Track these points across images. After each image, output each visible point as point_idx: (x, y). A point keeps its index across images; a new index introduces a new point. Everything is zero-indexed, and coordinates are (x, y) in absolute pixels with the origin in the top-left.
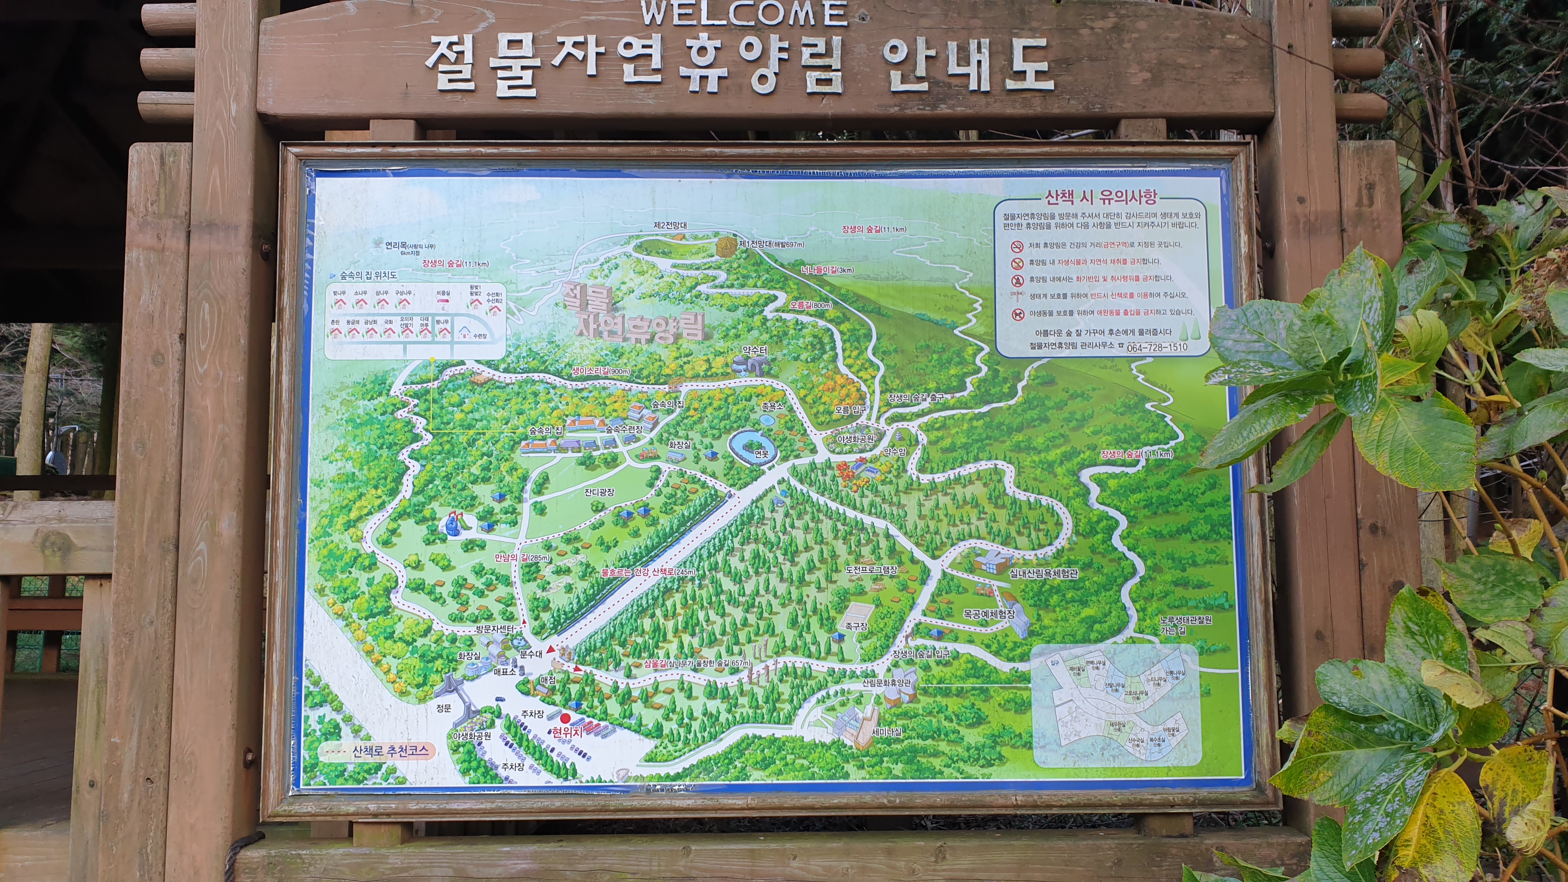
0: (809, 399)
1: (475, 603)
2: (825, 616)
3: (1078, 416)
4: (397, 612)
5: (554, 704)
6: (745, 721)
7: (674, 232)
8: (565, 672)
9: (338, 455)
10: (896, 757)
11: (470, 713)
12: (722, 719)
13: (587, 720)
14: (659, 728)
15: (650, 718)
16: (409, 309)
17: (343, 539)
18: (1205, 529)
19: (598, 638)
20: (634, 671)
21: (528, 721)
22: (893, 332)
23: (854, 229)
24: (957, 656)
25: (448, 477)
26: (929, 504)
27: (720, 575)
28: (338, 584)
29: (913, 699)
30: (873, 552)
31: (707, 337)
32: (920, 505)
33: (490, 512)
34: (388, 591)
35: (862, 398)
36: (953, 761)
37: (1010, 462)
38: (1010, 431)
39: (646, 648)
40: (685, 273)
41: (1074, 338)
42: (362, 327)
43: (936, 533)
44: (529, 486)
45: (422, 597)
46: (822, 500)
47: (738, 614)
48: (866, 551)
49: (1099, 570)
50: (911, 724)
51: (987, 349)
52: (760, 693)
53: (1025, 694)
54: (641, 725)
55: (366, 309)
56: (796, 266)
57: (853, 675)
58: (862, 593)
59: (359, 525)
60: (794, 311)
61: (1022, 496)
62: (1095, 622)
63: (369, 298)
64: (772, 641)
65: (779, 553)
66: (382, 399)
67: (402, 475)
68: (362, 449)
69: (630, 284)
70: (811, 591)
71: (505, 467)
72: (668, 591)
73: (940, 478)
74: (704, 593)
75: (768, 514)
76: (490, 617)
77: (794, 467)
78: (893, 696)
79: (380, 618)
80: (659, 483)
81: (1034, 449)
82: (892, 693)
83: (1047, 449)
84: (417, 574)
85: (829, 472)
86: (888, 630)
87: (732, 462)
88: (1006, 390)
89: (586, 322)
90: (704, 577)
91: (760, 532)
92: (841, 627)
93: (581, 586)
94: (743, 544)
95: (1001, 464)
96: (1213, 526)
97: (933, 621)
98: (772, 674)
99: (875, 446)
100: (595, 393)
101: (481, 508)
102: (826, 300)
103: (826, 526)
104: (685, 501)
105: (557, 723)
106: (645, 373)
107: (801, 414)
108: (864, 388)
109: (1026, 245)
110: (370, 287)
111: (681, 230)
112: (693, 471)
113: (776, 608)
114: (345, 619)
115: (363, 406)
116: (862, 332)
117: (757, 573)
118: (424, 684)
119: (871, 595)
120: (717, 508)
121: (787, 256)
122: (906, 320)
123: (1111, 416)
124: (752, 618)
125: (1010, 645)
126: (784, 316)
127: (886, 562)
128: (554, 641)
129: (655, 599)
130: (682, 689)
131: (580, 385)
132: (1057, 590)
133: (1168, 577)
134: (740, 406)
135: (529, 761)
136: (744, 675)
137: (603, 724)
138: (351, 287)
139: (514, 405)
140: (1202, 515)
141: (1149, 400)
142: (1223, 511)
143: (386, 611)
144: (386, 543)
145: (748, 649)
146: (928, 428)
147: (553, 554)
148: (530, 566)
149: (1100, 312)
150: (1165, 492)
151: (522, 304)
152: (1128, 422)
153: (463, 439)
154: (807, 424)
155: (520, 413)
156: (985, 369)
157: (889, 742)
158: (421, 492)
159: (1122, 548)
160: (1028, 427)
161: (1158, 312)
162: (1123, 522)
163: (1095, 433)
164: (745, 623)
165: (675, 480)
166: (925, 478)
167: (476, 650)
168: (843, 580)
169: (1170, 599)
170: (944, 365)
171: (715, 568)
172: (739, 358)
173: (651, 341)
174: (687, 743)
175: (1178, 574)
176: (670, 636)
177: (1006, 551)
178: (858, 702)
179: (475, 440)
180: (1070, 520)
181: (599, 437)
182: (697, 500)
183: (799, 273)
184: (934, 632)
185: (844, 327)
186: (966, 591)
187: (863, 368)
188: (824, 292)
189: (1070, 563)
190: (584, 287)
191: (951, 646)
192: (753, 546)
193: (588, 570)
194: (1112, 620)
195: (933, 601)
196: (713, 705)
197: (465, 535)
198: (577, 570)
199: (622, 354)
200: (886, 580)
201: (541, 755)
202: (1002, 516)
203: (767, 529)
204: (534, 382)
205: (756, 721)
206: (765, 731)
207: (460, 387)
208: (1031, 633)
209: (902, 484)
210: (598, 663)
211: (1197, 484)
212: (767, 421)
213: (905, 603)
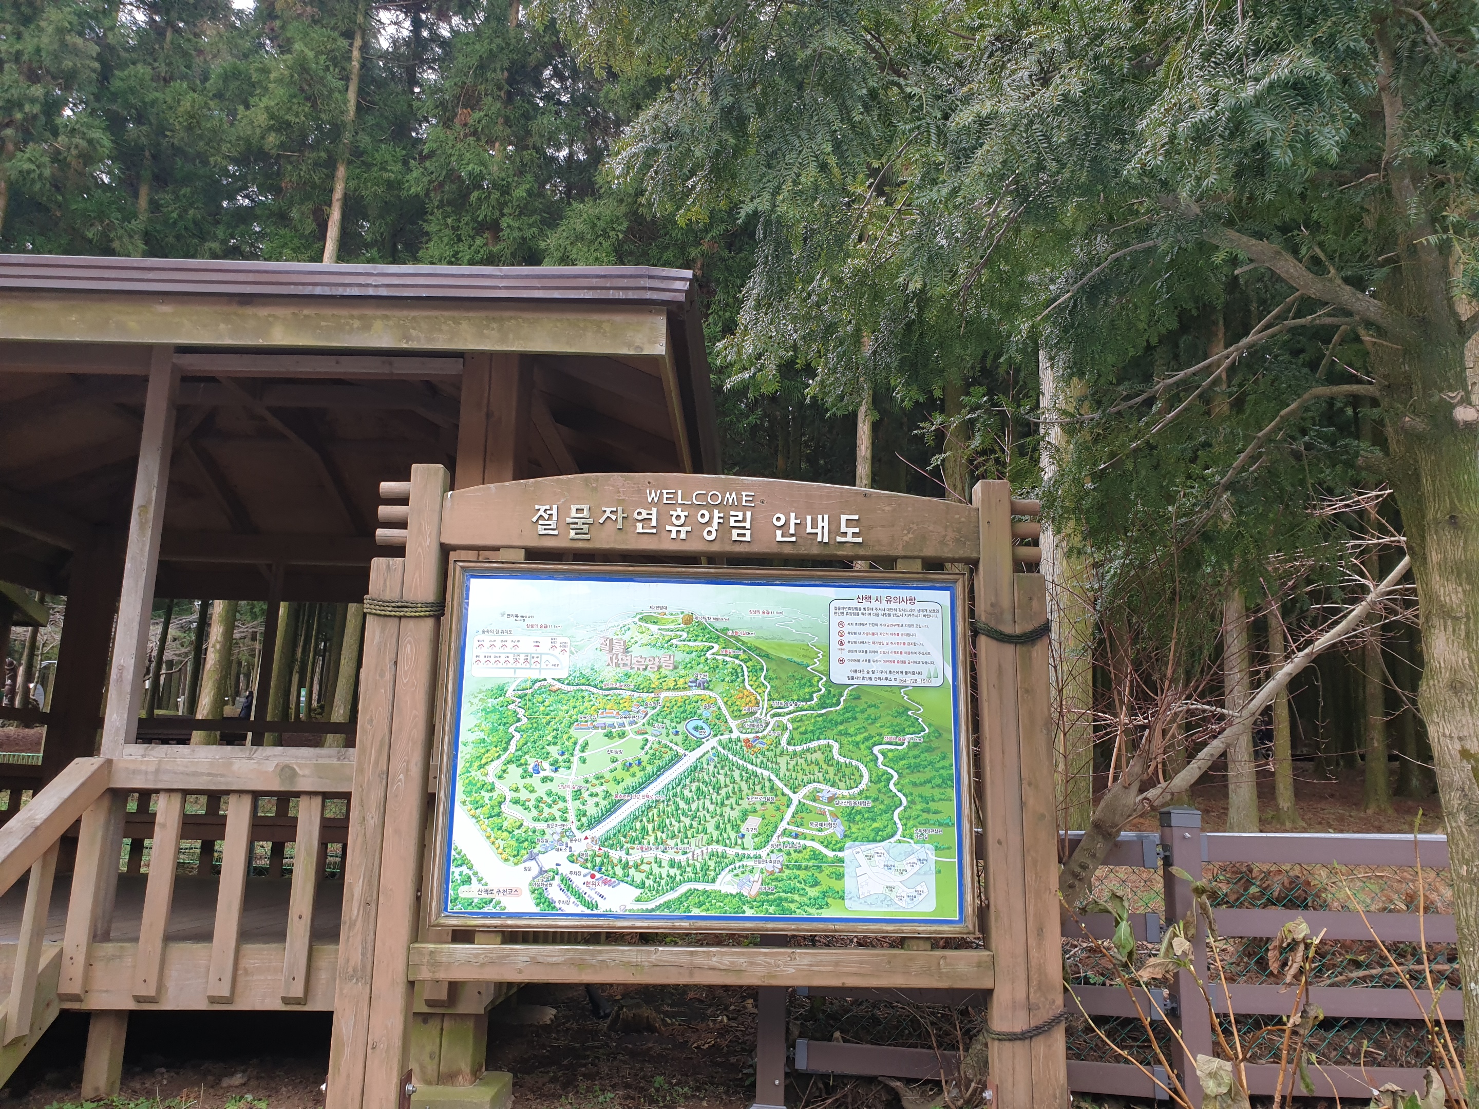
0: (729, 703)
1: (547, 811)
2: (735, 823)
3: (873, 717)
4: (504, 815)
5: (587, 868)
6: (690, 880)
7: (660, 611)
8: (593, 851)
9: (476, 729)
10: (771, 903)
11: (542, 872)
12: (677, 879)
13: (605, 877)
14: (643, 883)
15: (639, 877)
16: (518, 650)
17: (476, 774)
18: (939, 781)
19: (612, 833)
20: (631, 851)
21: (573, 877)
22: (775, 668)
23: (755, 612)
24: (805, 847)
25: (535, 742)
26: (793, 763)
27: (678, 799)
28: (473, 799)
29: (781, 871)
30: (762, 789)
31: (675, 668)
32: (788, 763)
33: (557, 762)
34: (500, 804)
35: (758, 703)
36: (801, 905)
37: (836, 741)
38: (837, 724)
39: (637, 838)
40: (665, 633)
41: (871, 675)
42: (492, 660)
43: (796, 779)
44: (578, 747)
45: (518, 807)
46: (735, 759)
47: (687, 821)
48: (758, 788)
49: (882, 802)
50: (780, 884)
51: (825, 679)
52: (698, 866)
53: (841, 870)
54: (633, 881)
55: (495, 650)
56: (724, 630)
57: (749, 857)
58: (755, 811)
59: (486, 767)
60: (722, 655)
61: (842, 760)
62: (879, 831)
63: (498, 644)
64: (705, 837)
65: (710, 788)
66: (502, 698)
67: (510, 740)
68: (489, 726)
69: (636, 639)
70: (727, 810)
71: (565, 736)
72: (650, 807)
73: (799, 748)
74: (669, 809)
75: (705, 766)
76: (554, 819)
77: (720, 740)
78: (771, 869)
79: (495, 818)
80: (647, 748)
81: (849, 734)
82: (770, 867)
83: (856, 734)
84: (516, 795)
85: (739, 744)
86: (768, 832)
87: (687, 737)
88: (834, 701)
89: (611, 658)
90: (669, 800)
91: (701, 776)
92: (743, 830)
93: (603, 803)
94: (691, 782)
95: (831, 742)
96: (943, 780)
97: (793, 828)
98: (705, 855)
99: (764, 730)
100: (615, 697)
101: (551, 759)
102: (740, 649)
103: (736, 774)
104: (661, 758)
105: (588, 878)
106: (642, 687)
107: (724, 710)
108: (759, 698)
109: (846, 624)
110: (498, 638)
111: (664, 610)
112: (665, 741)
113: (708, 818)
114: (476, 818)
115: (491, 702)
116: (759, 667)
117: (698, 799)
118: (517, 855)
119: (760, 812)
120: (678, 762)
121: (719, 625)
122: (782, 662)
123: (890, 717)
124: (695, 824)
125: (834, 842)
126: (717, 657)
127: (768, 794)
128: (588, 833)
129: (643, 812)
130: (656, 862)
131: (607, 693)
132: (859, 812)
133: (919, 807)
134: (692, 706)
135: (573, 899)
136: (690, 855)
137: (613, 880)
138: (487, 638)
139: (571, 703)
140: (938, 774)
141: (910, 710)
142: (949, 772)
143: (499, 815)
144: (500, 777)
145: (692, 841)
146: (793, 721)
147: (589, 785)
148: (577, 792)
149: (884, 661)
150: (918, 760)
151: (578, 649)
152: (899, 721)
153: (544, 721)
154: (728, 717)
155: (574, 707)
156: (823, 689)
157: (767, 894)
158: (520, 749)
159: (895, 790)
160: (846, 722)
161: (915, 662)
162: (896, 776)
163: (881, 727)
164: (691, 827)
165: (656, 746)
166: (791, 748)
167: (546, 837)
168: (745, 804)
169: (919, 819)
170: (802, 686)
171: (675, 795)
172: (692, 680)
173: (645, 669)
174: (658, 892)
175: (925, 805)
176: (650, 832)
177: (833, 790)
178: (751, 872)
179: (550, 722)
180: (867, 774)
181: (616, 721)
182: (667, 757)
183: (726, 634)
184: (793, 834)
185: (749, 664)
186: (811, 811)
187: (759, 686)
188: (739, 645)
189: (867, 798)
190: (611, 640)
191: (802, 842)
192: (697, 784)
193: (607, 795)
194: (889, 830)
195: (793, 817)
196: (672, 872)
197: (542, 774)
198: (601, 795)
199: (630, 676)
200: (768, 805)
201: (579, 896)
202: (831, 770)
203: (705, 774)
204: (582, 691)
205: (695, 881)
206: (701, 886)
207: (543, 693)
208: (845, 836)
209: (778, 752)
210: (611, 846)
211: (935, 756)
212: (706, 714)
213: (778, 818)
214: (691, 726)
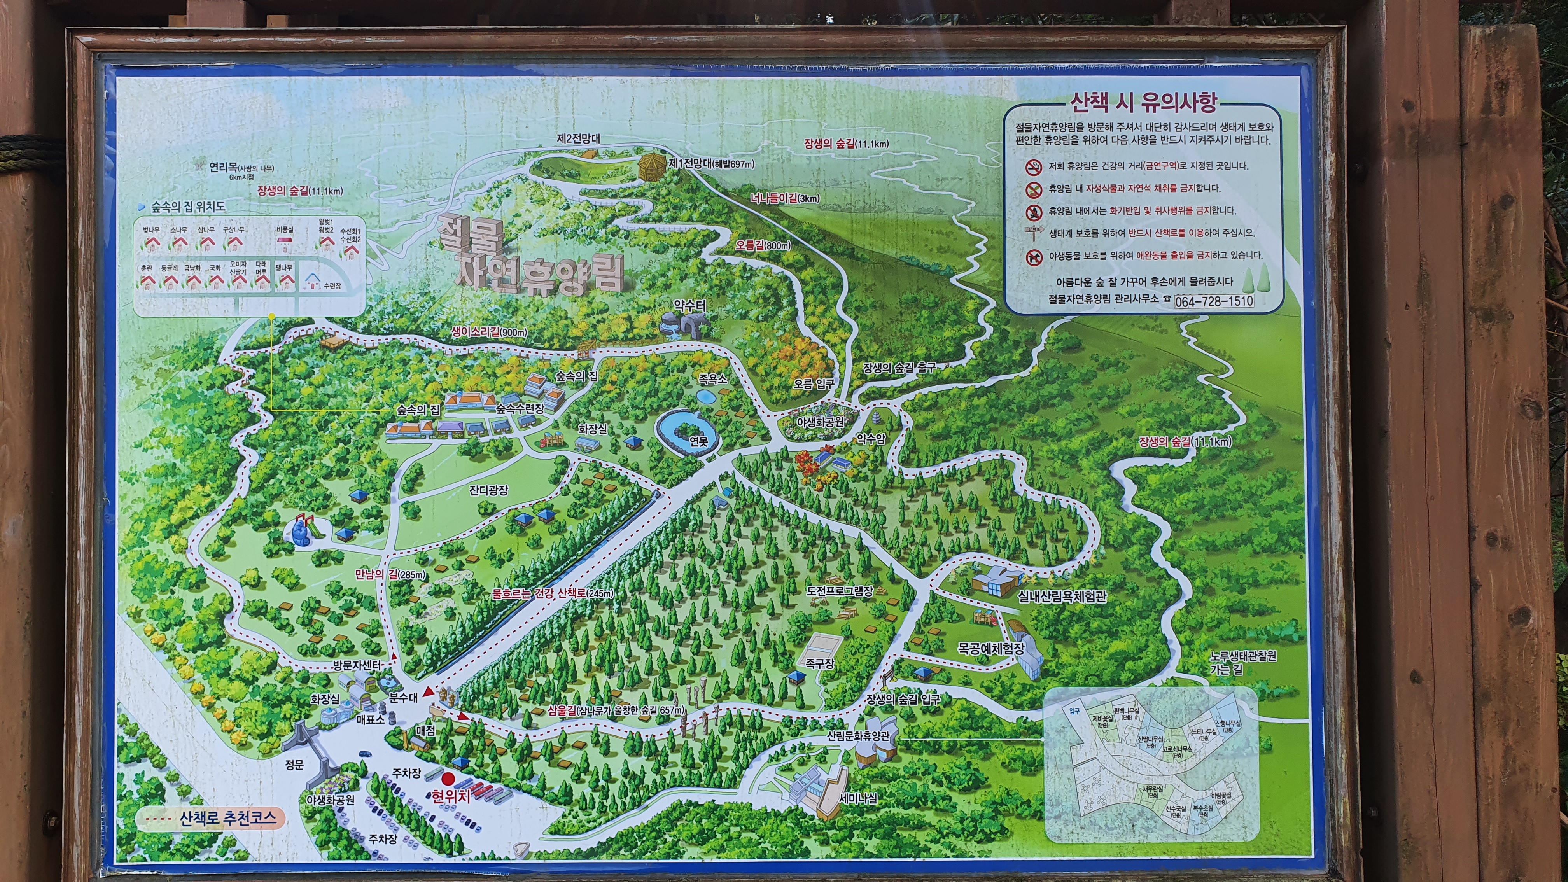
0: (760, 370)
1: (331, 631)
2: (780, 650)
3: (1111, 391)
4: (232, 642)
5: (433, 760)
6: (677, 783)
7: (584, 147)
8: (447, 720)
9: (154, 441)
10: (870, 830)
11: (328, 771)
12: (648, 781)
13: (476, 781)
14: (568, 792)
15: (556, 779)
16: (241, 251)
17: (161, 549)
18: (1272, 538)
19: (488, 677)
20: (535, 719)
21: (401, 782)
22: (870, 282)
23: (819, 144)
24: (949, 702)
25: (294, 470)
26: (915, 507)
27: (645, 598)
28: (157, 606)
29: (893, 756)
30: (842, 569)
31: (627, 287)
32: (904, 508)
33: (349, 516)
34: (221, 617)
35: (829, 368)
36: (942, 834)
37: (1021, 453)
38: (1022, 411)
39: (550, 691)
40: (598, 202)
41: (1106, 289)
42: (181, 275)
43: (924, 544)
44: (398, 482)
45: (264, 624)
46: (776, 501)
47: (668, 647)
48: (833, 567)
49: (1134, 593)
50: (891, 788)
51: (993, 303)
52: (696, 749)
53: (1036, 750)
54: (544, 788)
55: (186, 250)
56: (743, 192)
57: (816, 726)
58: (827, 620)
59: (184, 531)
60: (741, 253)
61: (1035, 496)
62: (1127, 659)
63: (189, 237)
64: (712, 682)
65: (721, 569)
66: (209, 368)
67: (235, 467)
68: (184, 434)
69: (526, 217)
70: (761, 619)
71: (366, 457)
72: (578, 618)
73: (929, 472)
74: (624, 620)
75: (707, 519)
76: (350, 650)
77: (741, 458)
78: (868, 753)
79: (212, 650)
80: (565, 479)
81: (1053, 435)
82: (865, 749)
83: (1070, 435)
84: (256, 595)
85: (786, 465)
86: (861, 668)
87: (661, 452)
88: (1016, 357)
89: (469, 267)
90: (624, 599)
91: (696, 541)
92: (800, 664)
93: (466, 611)
94: (674, 557)
95: (1008, 454)
96: (1281, 535)
97: (918, 657)
98: (711, 724)
99: (845, 432)
100: (482, 361)
101: (336, 511)
102: (783, 238)
103: (782, 535)
104: (600, 502)
105: (438, 784)
106: (547, 334)
107: (750, 388)
108: (831, 355)
109: (1046, 165)
110: (192, 222)
111: (592, 145)
112: (610, 462)
113: (718, 639)
114: (167, 651)
115: (185, 378)
116: (830, 280)
117: (693, 595)
118: (269, 734)
119: (840, 623)
120: (641, 510)
121: (732, 179)
122: (887, 265)
123: (1153, 391)
124: (686, 653)
125: (1017, 688)
126: (728, 259)
127: (858, 581)
128: (433, 681)
129: (562, 628)
130: (597, 743)
131: (462, 350)
132: (1079, 618)
133: (1221, 600)
134: (671, 379)
135: (405, 832)
136: (676, 725)
137: (496, 786)
138: (165, 222)
140: (1267, 521)
141: (1202, 371)
142: (1293, 516)
143: (219, 642)
144: (217, 555)
145: (682, 692)
146: (915, 408)
147: (429, 570)
148: (401, 585)
149: (1141, 255)
150: (1220, 492)
151: (385, 245)
152: (1175, 400)
153: (312, 420)
154: (758, 402)
155: (385, 387)
156: (990, 330)
157: (861, 811)
158: (261, 488)
159: (1163, 563)
160: (1045, 406)
161: (1215, 255)
162: (1166, 530)
163: (1132, 414)
164: (678, 659)
165: (587, 475)
166: (911, 473)
167: (333, 691)
168: (803, 604)
169: (1224, 629)
170: (936, 324)
171: (638, 588)
172: (669, 316)
173: (554, 292)
174: (603, 811)
175: (1235, 597)
176: (581, 675)
177: (1015, 568)
178: (822, 760)
179: (327, 422)
180: (1097, 528)
181: (488, 418)
182: (616, 500)
183: (747, 202)
184: (920, 672)
185: (806, 274)
186: (961, 618)
187: (831, 328)
188: (781, 227)
189: (1096, 583)
190: (466, 221)
191: (942, 689)
192: (688, 560)
193: (475, 591)
194: (1149, 657)
195: (919, 631)
196: (636, 764)
197: (317, 545)
198: (461, 591)
199: (516, 310)
200: (859, 604)
201: (419, 825)
202: (1010, 521)
203: (706, 537)
204: (402, 346)
205: (691, 784)
206: (703, 796)
207: (307, 352)
208: (1045, 673)
209: (880, 483)
210: (490, 711)
211: (1261, 480)
212: (707, 398)
213: (882, 635)
214: (669, 428)
